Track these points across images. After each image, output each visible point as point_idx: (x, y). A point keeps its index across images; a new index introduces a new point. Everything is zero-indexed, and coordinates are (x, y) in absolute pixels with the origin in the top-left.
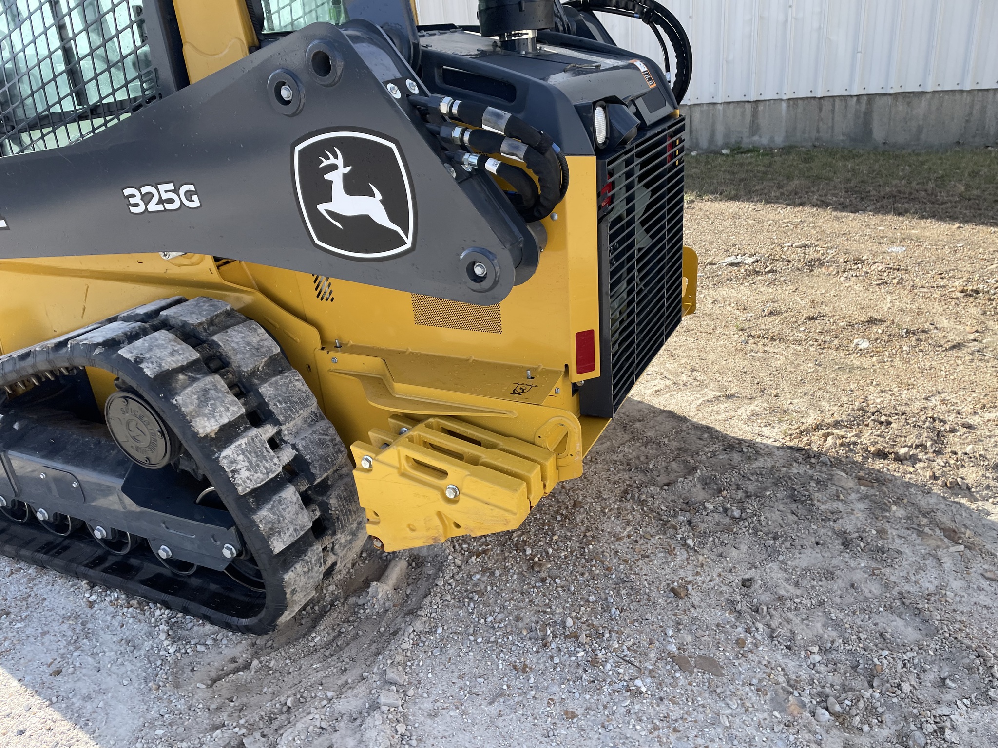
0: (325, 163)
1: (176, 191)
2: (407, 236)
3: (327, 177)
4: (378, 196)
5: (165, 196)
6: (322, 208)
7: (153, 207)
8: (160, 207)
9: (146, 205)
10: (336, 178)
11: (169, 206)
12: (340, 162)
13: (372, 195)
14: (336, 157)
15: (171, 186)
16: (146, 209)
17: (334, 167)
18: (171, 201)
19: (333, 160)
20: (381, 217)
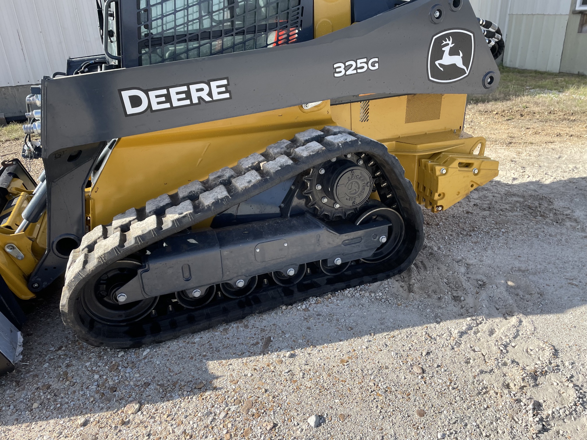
0: (445, 43)
1: (367, 63)
2: (467, 70)
3: (443, 49)
4: (461, 55)
5: (359, 65)
6: (437, 63)
7: (350, 72)
8: (355, 72)
9: (346, 71)
10: (447, 49)
11: (359, 71)
12: (450, 42)
13: (459, 55)
14: (449, 40)
15: (365, 60)
16: (345, 73)
17: (448, 44)
18: (362, 68)
19: (448, 42)
20: (460, 64)
